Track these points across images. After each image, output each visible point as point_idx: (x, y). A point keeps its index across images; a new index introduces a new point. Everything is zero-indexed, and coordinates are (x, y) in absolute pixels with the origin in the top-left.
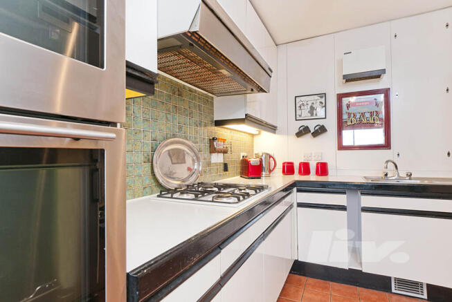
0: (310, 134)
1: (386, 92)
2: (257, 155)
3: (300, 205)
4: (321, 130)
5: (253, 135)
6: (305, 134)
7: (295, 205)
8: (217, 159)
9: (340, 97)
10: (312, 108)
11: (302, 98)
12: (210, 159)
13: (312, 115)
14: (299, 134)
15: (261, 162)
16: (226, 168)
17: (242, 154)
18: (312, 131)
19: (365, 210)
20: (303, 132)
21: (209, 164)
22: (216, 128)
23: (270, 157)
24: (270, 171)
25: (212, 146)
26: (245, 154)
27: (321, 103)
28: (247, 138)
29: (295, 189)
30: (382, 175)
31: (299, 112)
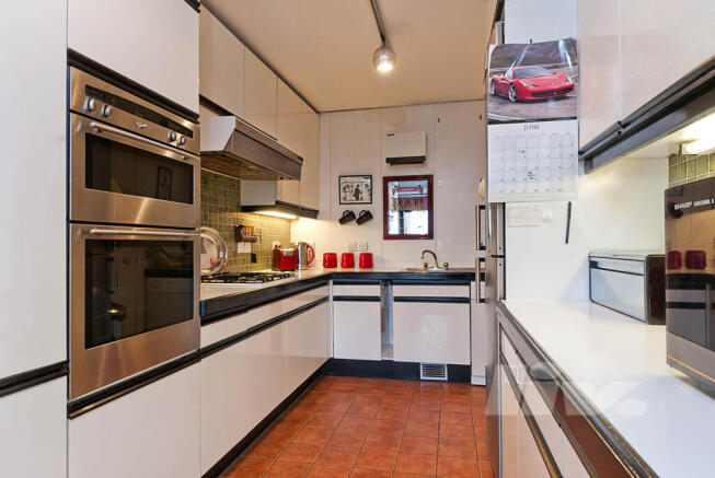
0: (354, 222)
1: (429, 178)
2: (292, 245)
3: (337, 299)
4: (366, 217)
5: (290, 221)
6: (350, 220)
7: (331, 298)
8: (244, 248)
9: (386, 180)
10: (357, 192)
11: (348, 179)
12: (236, 248)
13: (357, 199)
14: (343, 221)
15: (296, 252)
16: (254, 258)
17: (274, 243)
18: (357, 217)
19: (398, 299)
20: (347, 218)
21: (235, 254)
22: (243, 214)
23: (308, 246)
24: (308, 263)
25: (238, 234)
26: (278, 243)
27: (367, 185)
28: (281, 225)
29: (331, 282)
30: (422, 266)
31: (343, 195)
